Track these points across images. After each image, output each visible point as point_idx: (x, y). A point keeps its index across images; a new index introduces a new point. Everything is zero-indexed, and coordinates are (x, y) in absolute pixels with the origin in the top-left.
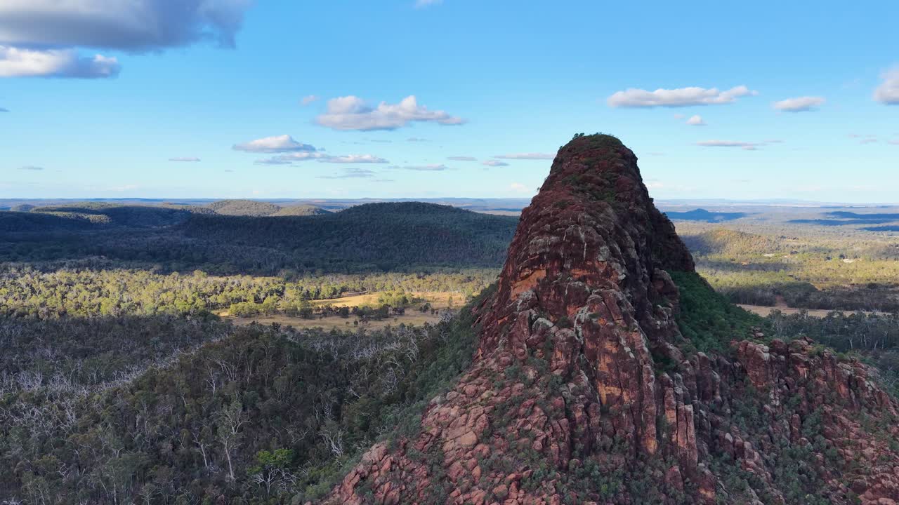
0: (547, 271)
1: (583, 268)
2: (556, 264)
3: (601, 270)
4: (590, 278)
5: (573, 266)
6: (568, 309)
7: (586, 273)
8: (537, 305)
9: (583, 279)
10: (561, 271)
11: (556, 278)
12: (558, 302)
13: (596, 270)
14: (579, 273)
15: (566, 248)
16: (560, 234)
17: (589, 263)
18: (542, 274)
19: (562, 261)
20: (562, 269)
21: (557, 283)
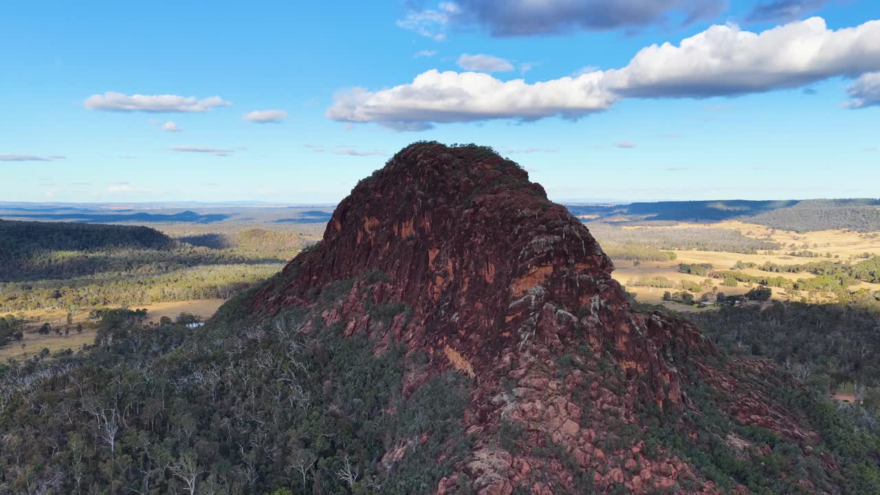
0: (555, 267)
1: (585, 262)
2: (562, 260)
3: (599, 263)
4: (591, 270)
5: (576, 261)
6: (580, 299)
7: (587, 266)
8: (551, 299)
9: (585, 272)
10: (566, 266)
11: (564, 273)
12: (570, 295)
13: (595, 264)
14: (581, 267)
15: (568, 246)
16: (560, 233)
17: (589, 258)
18: (549, 270)
19: (566, 257)
20: (568, 265)
21: (567, 277)
